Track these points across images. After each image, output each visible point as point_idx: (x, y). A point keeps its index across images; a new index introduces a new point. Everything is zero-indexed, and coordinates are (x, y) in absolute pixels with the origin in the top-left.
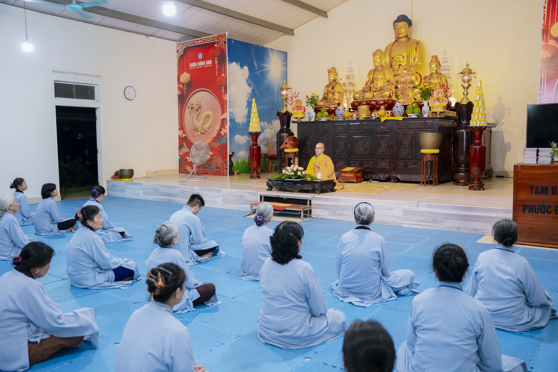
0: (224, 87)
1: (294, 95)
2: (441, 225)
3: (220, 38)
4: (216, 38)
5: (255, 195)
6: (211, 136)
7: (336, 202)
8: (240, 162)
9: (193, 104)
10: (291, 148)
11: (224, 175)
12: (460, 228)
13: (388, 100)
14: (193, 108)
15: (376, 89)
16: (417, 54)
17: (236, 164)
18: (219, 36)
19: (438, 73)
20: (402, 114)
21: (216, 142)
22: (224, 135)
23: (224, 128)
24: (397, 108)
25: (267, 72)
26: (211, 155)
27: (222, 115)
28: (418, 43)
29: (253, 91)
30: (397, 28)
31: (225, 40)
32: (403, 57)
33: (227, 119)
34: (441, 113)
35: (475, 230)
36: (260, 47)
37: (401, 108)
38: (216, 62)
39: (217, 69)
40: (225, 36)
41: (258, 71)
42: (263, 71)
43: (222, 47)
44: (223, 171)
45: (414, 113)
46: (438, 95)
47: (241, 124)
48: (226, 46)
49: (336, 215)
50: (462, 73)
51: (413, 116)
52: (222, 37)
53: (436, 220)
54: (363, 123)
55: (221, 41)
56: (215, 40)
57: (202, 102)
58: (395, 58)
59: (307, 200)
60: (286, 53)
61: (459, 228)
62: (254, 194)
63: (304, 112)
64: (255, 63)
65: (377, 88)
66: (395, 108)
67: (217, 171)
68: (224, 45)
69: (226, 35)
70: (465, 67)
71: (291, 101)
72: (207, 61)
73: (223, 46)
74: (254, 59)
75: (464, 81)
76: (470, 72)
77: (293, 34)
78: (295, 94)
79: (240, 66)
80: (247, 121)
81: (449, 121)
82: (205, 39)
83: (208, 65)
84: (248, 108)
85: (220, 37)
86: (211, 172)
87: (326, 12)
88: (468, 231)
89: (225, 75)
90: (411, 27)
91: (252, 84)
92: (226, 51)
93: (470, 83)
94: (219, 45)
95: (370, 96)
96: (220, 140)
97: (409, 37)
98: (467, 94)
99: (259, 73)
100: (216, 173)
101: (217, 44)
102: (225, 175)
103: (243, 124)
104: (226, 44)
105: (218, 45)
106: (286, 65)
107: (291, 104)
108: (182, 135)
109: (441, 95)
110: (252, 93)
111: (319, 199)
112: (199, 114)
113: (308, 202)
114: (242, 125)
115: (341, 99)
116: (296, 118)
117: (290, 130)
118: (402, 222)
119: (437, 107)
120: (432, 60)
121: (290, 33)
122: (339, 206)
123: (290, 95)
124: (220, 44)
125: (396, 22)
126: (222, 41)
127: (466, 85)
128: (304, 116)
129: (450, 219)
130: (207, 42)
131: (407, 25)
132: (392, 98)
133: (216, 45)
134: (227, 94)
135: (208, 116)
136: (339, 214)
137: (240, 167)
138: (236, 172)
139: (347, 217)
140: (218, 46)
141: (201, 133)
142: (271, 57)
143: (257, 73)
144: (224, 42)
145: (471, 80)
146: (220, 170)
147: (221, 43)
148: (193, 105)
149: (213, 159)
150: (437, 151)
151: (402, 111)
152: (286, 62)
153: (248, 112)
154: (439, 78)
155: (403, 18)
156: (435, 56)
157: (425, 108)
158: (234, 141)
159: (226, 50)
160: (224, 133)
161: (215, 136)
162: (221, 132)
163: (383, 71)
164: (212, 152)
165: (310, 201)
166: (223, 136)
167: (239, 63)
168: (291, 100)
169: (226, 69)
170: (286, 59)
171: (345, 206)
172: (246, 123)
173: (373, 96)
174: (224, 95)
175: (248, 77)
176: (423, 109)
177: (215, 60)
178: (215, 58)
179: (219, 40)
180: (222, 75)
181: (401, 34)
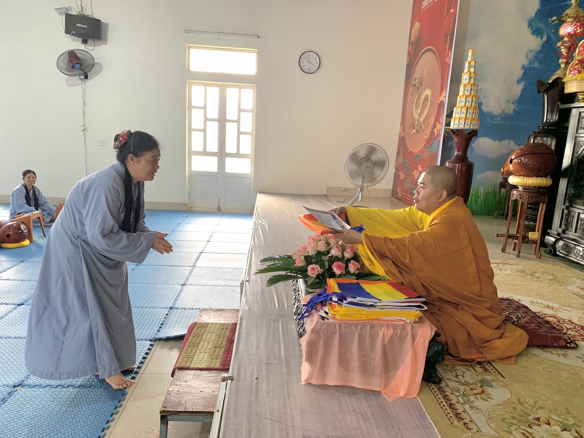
0: (450, 38)
8: (482, 191)
9: (416, 79)
14: (415, 85)
21: (427, 148)
27: (441, 95)
33: (444, 104)
47: (497, 117)
57: (424, 74)
80: (516, 110)
84: (523, 83)
89: (455, 10)
96: (431, 146)
103: (503, 116)
108: (402, 134)
112: (419, 95)
114: (499, 119)
134: (452, 51)
135: (426, 99)
137: (480, 201)
141: (416, 131)
148: (417, 81)
153: (523, 91)
158: (473, 149)
160: (438, 130)
162: (435, 130)
164: (421, 167)
166: (436, 137)
172: (512, 115)
174: (448, 54)
175: (536, 13)
180: (451, 11)
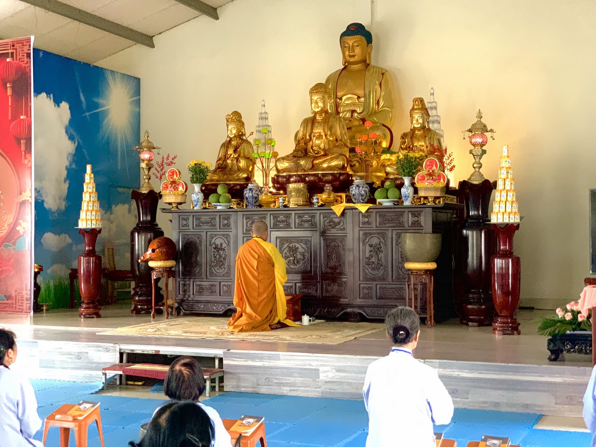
0: (24, 141)
1: (165, 161)
2: (466, 400)
3: (17, 46)
4: (9, 46)
5: (109, 351)
7: (271, 361)
8: (52, 284)
10: (162, 258)
11: (22, 312)
12: (499, 404)
13: (341, 174)
15: (316, 153)
16: (383, 93)
17: (45, 291)
18: (17, 43)
19: (425, 129)
20: (366, 200)
21: (6, 247)
22: (24, 233)
24: (357, 188)
25: (105, 113)
27: (21, 194)
28: (383, 74)
29: (78, 149)
30: (346, 45)
31: (29, 52)
32: (359, 97)
33: (30, 203)
34: (436, 198)
35: (526, 406)
36: (91, 66)
37: (364, 188)
38: (9, 92)
39: (10, 104)
40: (28, 44)
41: (89, 111)
42: (98, 113)
43: (22, 63)
44: (20, 304)
45: (387, 198)
46: (431, 169)
47: (54, 213)
48: (30, 61)
49: (270, 385)
50: (470, 131)
51: (386, 203)
52: (23, 45)
53: (457, 391)
55: (21, 52)
56: (8, 50)
58: (344, 98)
59: (212, 359)
60: (138, 80)
61: (497, 404)
62: (107, 350)
63: (185, 192)
64: (82, 98)
65: (318, 152)
66: (354, 188)
67: (7, 304)
68: (25, 59)
69: (30, 42)
70: (476, 120)
71: (160, 171)
73: (24, 61)
74: (80, 90)
75: (474, 145)
76: (484, 129)
77: (153, 46)
78: (167, 159)
79: (54, 101)
80: (67, 206)
81: (446, 213)
84: (68, 182)
85: (19, 45)
87: (215, 9)
88: (514, 410)
89: (27, 117)
90: (370, 45)
91: (76, 137)
92: (30, 72)
93: (484, 148)
94: (16, 60)
95: (307, 166)
96: (14, 244)
97: (368, 62)
98: (480, 167)
99: (89, 115)
101: (12, 57)
102: (25, 312)
103: (59, 212)
104: (30, 58)
105: (13, 60)
106: (138, 103)
107: (161, 178)
109: (437, 168)
110: (75, 153)
111: (238, 356)
113: (217, 362)
114: (56, 214)
115: (250, 169)
116: (170, 204)
117: (157, 225)
119: (428, 189)
120: (413, 107)
121: (147, 42)
122: (277, 368)
123: (157, 160)
124: (18, 57)
125: (343, 35)
126: (23, 52)
127: (478, 151)
128: (184, 200)
129: (481, 387)
131: (365, 42)
132: (346, 170)
133: (8, 60)
134: (31, 154)
136: (276, 383)
137: (52, 295)
138: (47, 306)
139: (291, 388)
140: (12, 62)
142: (110, 85)
143: (86, 116)
144: (25, 55)
145: (486, 143)
146: (14, 301)
147: (20, 57)
150: (432, 266)
151: (366, 194)
152: (138, 97)
153: (69, 188)
154: (427, 138)
155: (357, 29)
156: (420, 98)
157: (407, 190)
159: (30, 69)
160: (24, 229)
161: (3, 234)
162: (18, 228)
163: (328, 122)
165: (221, 360)
166: (22, 236)
167: (52, 95)
168: (159, 169)
169: (31, 106)
170: (137, 92)
171: (287, 368)
173: (313, 166)
174: (25, 156)
175: (69, 122)
176: (403, 190)
177: (6, 88)
178: (8, 85)
179: (16, 49)
180: (22, 117)
181: (354, 56)
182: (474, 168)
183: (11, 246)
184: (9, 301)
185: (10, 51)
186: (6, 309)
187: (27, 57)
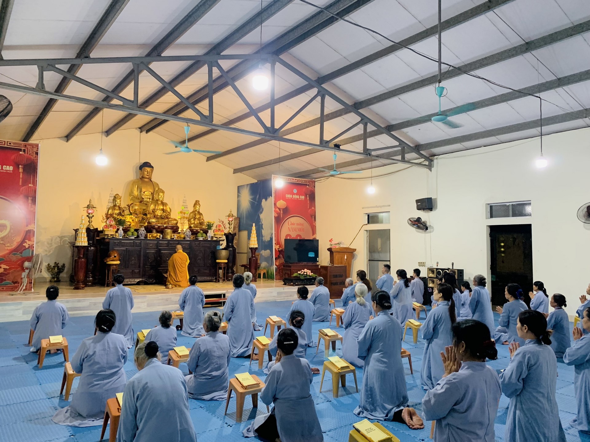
0: (31, 198)
3: (29, 147)
4: (22, 145)
6: (6, 248)
18: (28, 145)
19: (199, 212)
21: (14, 254)
22: (29, 247)
23: (30, 240)
26: (4, 269)
27: (27, 226)
30: (146, 171)
31: (37, 151)
32: (152, 193)
33: (34, 231)
34: (219, 238)
38: (21, 170)
39: (21, 176)
40: (37, 147)
43: (32, 157)
45: (202, 237)
48: (37, 157)
51: (201, 239)
52: (33, 147)
54: (170, 242)
55: (31, 150)
56: (21, 147)
58: (145, 192)
65: (165, 217)
67: (14, 286)
68: (34, 155)
72: (4, 166)
82: (3, 142)
83: (5, 170)
86: (3, 288)
89: (34, 185)
94: (27, 153)
95: (162, 222)
96: (21, 253)
97: (150, 179)
100: (12, 288)
102: (28, 290)
105: (25, 153)
118: (277, 299)
119: (219, 235)
120: (196, 203)
124: (29, 153)
127: (231, 223)
130: (6, 146)
132: (177, 225)
133: (21, 153)
134: (35, 206)
144: (35, 153)
147: (31, 153)
149: (9, 273)
150: (226, 261)
154: (201, 215)
155: (147, 165)
156: (199, 201)
157: (210, 235)
160: (29, 245)
161: (13, 248)
162: (24, 245)
164: (6, 266)
166: (27, 249)
169: (36, 180)
173: (165, 222)
174: (31, 206)
176: (208, 234)
177: (19, 168)
178: (20, 166)
179: (27, 148)
180: (30, 185)
181: (149, 176)
182: (229, 228)
183: (18, 254)
184: (16, 284)
185: (23, 148)
186: (13, 289)
187: (36, 154)
